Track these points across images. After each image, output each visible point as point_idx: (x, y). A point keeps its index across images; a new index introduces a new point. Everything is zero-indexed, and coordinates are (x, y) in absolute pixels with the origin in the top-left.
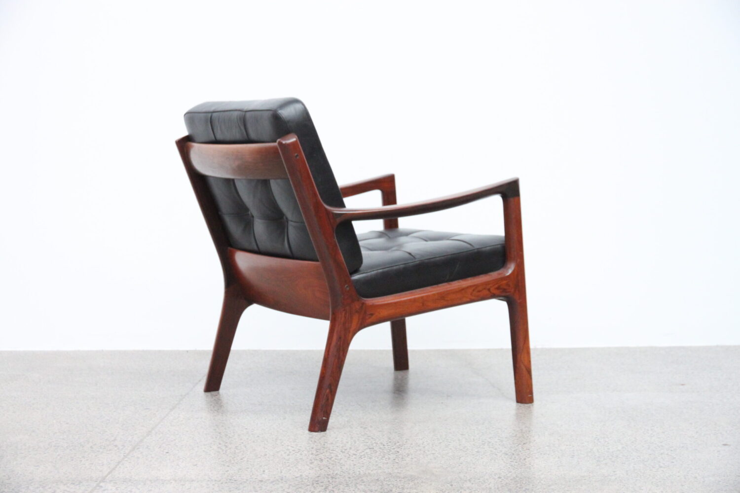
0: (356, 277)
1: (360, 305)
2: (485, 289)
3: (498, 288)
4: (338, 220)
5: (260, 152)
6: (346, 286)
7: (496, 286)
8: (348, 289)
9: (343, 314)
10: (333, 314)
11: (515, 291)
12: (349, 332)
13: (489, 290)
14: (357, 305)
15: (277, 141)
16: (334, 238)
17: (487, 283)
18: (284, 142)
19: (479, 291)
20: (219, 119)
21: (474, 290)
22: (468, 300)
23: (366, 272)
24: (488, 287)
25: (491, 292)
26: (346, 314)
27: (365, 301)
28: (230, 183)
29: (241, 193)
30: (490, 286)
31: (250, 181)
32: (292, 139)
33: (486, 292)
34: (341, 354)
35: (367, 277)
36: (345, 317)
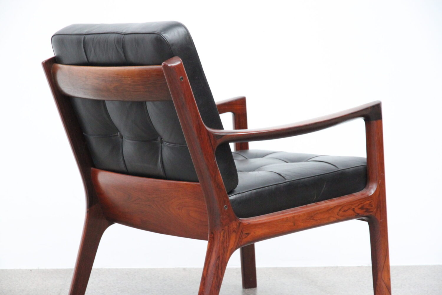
0: (232, 197)
1: (238, 224)
2: (349, 209)
3: (362, 208)
4: (219, 142)
5: (140, 74)
6: (225, 206)
7: (360, 206)
8: (226, 209)
9: (222, 233)
10: (212, 233)
11: (377, 210)
12: (227, 251)
13: (353, 210)
14: (234, 225)
15: (163, 64)
16: (215, 159)
17: (351, 203)
18: (169, 65)
19: (345, 211)
20: (93, 41)
21: (340, 210)
22: (335, 219)
23: (241, 192)
24: (353, 207)
25: (355, 212)
26: (224, 233)
27: (241, 220)
28: (99, 104)
29: (111, 115)
30: (355, 206)
31: (123, 103)
32: (176, 62)
33: (350, 212)
34: (220, 272)
35: (243, 197)
36: (224, 237)
